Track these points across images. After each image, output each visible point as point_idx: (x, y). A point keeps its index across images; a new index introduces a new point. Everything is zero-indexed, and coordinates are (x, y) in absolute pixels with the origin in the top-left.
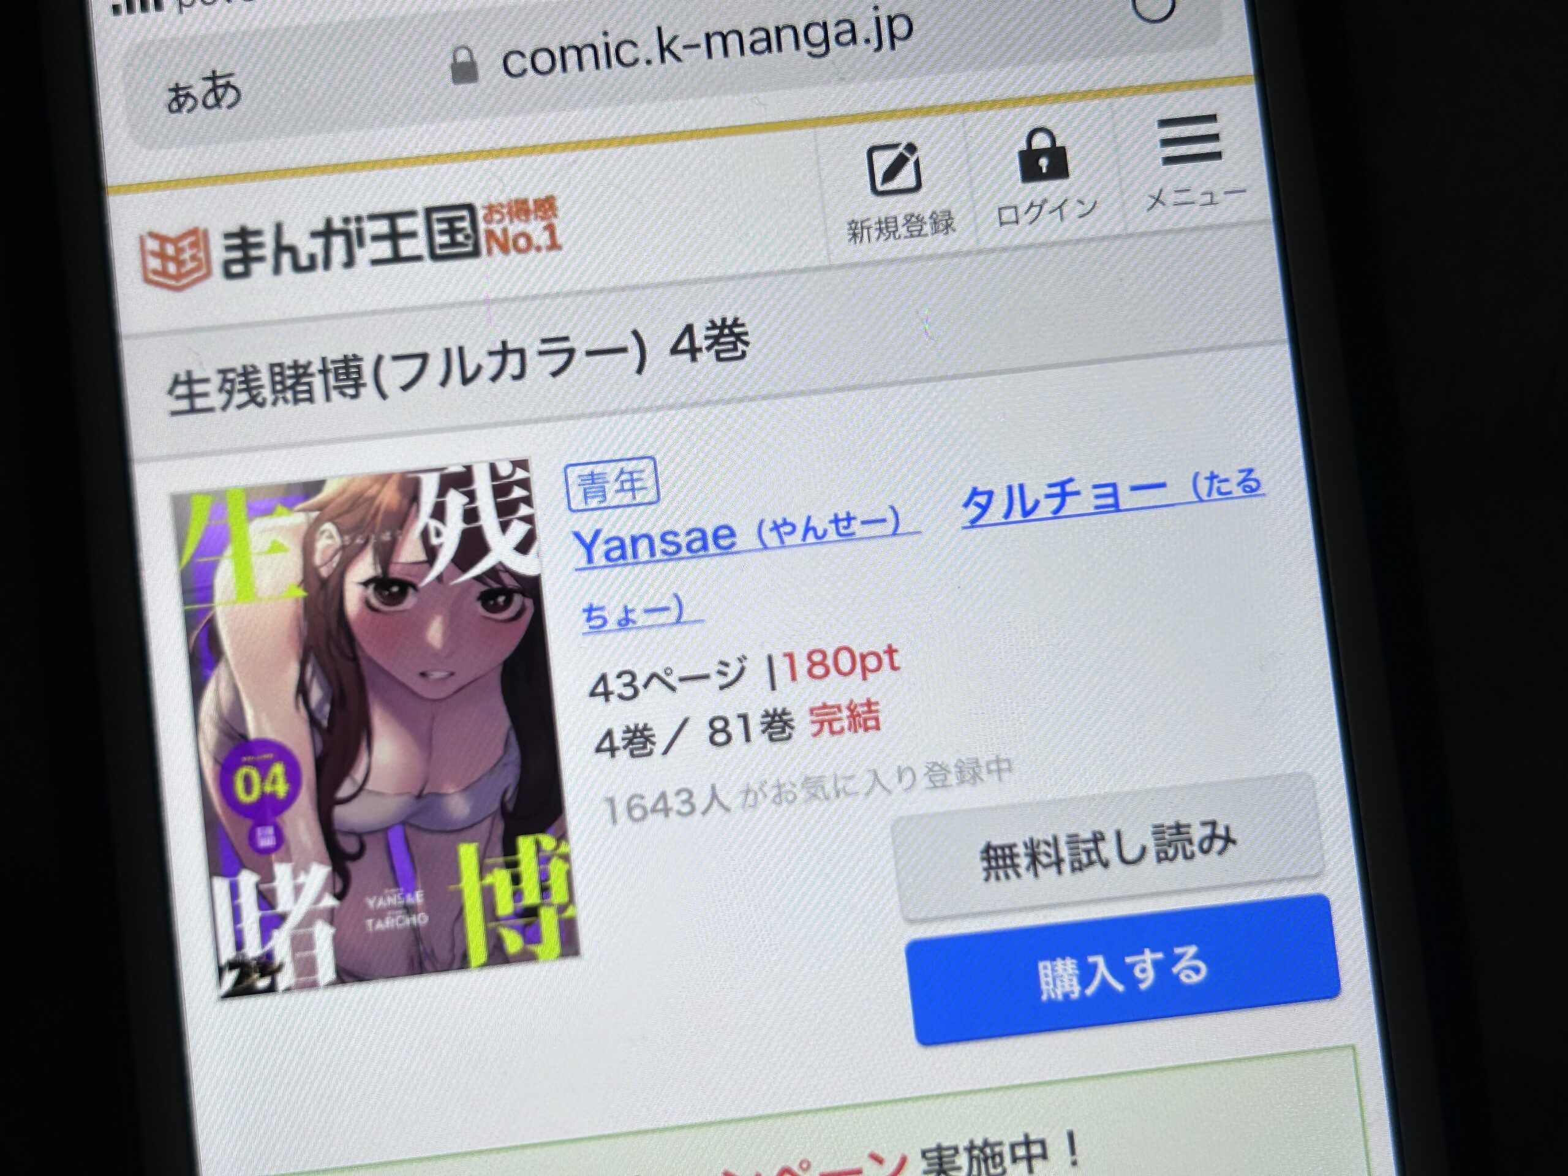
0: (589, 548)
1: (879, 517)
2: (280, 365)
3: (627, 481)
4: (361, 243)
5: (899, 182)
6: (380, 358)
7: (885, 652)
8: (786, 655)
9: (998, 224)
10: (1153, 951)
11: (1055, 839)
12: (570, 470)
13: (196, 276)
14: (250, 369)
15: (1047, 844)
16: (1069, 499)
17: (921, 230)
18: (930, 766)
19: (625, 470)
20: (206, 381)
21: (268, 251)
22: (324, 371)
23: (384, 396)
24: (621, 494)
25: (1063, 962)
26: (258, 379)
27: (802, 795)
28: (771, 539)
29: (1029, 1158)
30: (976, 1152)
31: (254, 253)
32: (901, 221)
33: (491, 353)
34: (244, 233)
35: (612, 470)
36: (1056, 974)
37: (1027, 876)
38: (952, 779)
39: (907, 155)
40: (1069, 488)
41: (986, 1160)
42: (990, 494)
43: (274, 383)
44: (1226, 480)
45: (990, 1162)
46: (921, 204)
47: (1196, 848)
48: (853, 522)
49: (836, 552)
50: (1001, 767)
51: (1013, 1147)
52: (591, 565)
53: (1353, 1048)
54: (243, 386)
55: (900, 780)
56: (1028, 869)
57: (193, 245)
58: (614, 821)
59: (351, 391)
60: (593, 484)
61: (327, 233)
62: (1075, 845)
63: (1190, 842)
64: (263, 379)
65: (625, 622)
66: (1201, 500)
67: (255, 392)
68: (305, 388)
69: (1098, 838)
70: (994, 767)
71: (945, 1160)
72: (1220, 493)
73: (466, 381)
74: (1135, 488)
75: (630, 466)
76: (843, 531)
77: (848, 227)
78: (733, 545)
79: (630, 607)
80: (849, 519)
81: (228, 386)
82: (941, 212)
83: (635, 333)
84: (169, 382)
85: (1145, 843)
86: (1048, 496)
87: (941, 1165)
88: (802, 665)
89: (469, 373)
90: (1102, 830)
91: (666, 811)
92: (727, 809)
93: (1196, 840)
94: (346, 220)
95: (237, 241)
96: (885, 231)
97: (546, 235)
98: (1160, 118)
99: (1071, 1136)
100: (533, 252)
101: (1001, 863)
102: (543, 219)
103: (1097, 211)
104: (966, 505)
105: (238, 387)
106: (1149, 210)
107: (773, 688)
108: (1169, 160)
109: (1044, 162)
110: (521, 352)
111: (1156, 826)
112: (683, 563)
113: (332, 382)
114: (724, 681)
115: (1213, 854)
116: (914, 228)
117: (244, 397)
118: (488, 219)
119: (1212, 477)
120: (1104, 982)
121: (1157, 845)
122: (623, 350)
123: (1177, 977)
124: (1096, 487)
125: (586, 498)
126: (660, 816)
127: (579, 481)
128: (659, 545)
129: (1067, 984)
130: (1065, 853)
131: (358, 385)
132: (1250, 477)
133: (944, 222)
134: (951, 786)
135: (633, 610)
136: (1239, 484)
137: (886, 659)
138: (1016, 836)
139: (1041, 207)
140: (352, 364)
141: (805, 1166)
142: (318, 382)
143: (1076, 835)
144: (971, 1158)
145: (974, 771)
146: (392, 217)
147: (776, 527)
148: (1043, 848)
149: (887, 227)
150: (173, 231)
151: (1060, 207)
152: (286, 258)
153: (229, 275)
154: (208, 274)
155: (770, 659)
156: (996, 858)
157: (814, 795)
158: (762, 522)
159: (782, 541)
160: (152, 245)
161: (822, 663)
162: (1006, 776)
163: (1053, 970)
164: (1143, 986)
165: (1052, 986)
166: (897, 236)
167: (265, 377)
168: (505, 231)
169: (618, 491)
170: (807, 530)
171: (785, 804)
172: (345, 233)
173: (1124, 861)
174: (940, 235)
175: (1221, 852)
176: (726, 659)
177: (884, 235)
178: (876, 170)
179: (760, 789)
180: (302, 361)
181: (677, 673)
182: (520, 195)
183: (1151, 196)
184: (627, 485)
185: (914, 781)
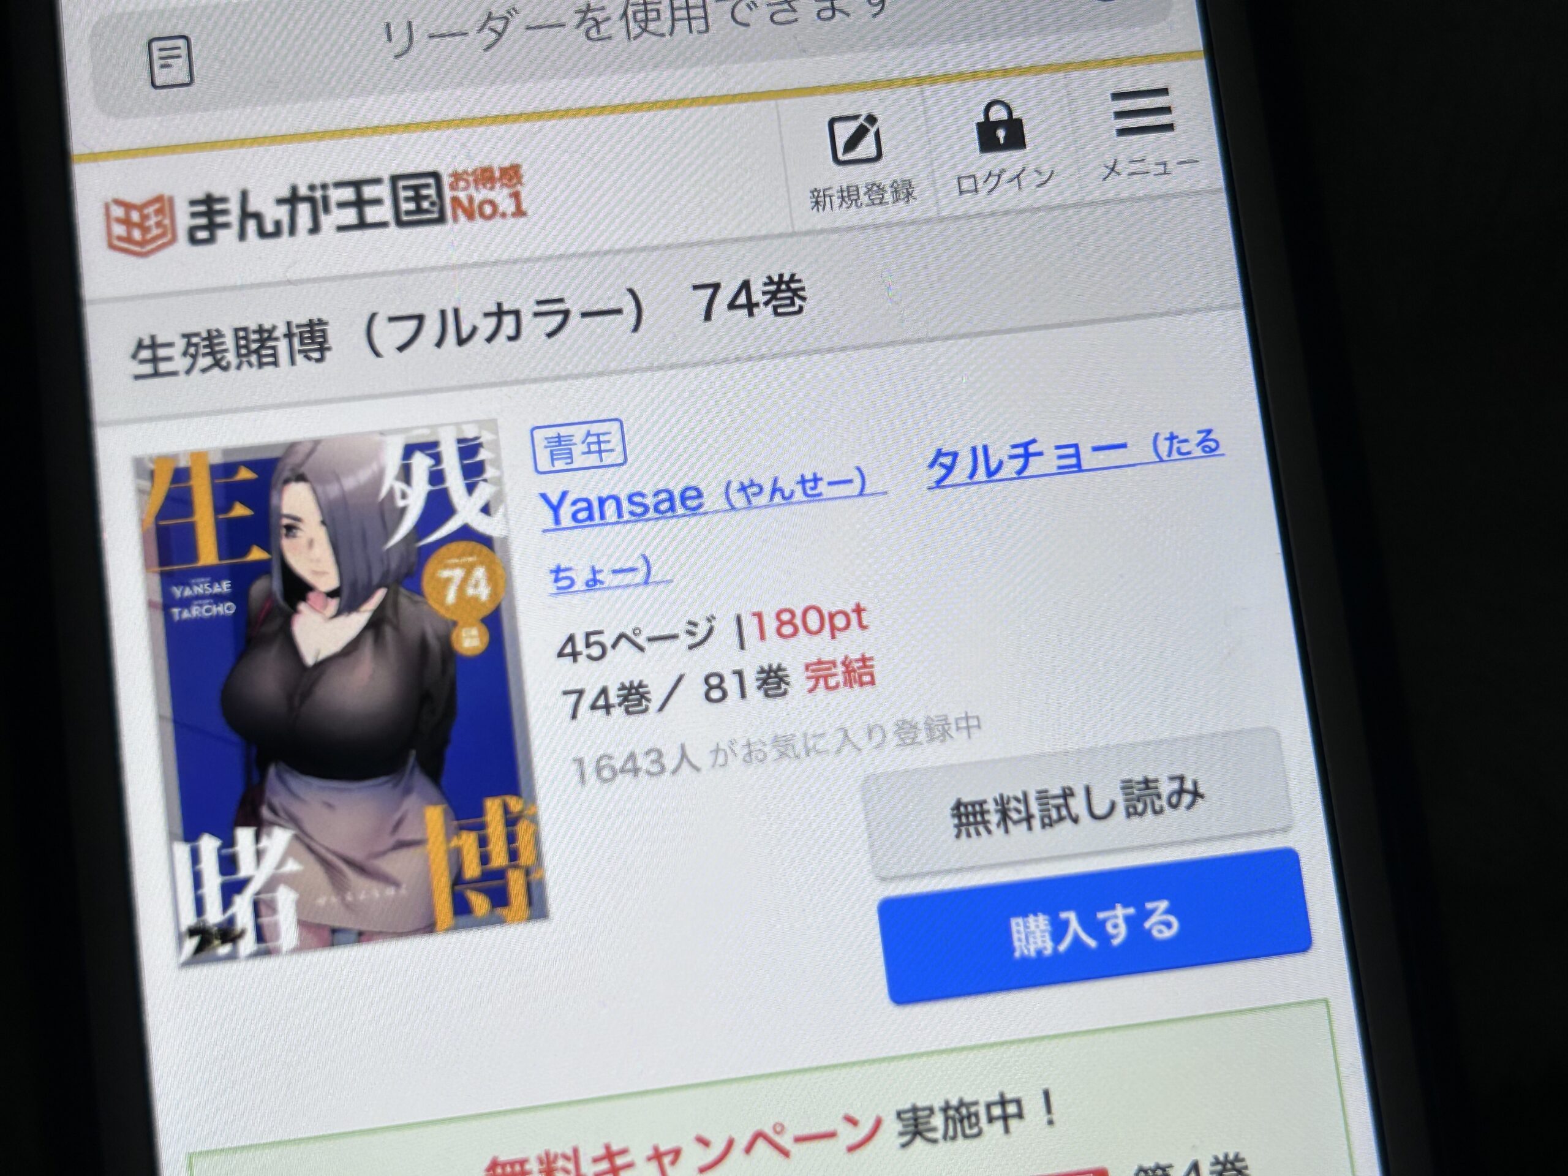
0: (556, 509)
1: (845, 478)
2: (245, 329)
3: (593, 443)
4: (327, 209)
5: (859, 152)
7: (854, 611)
8: (754, 614)
9: (957, 192)
10: (1126, 905)
11: (1025, 795)
12: (536, 433)
13: (160, 242)
14: (215, 334)
15: (1018, 800)
16: (1031, 459)
17: (882, 198)
18: (899, 724)
19: (591, 433)
20: (170, 345)
21: (234, 218)
22: (289, 335)
24: (588, 457)
25: (1036, 918)
26: (222, 343)
27: (773, 754)
28: (739, 500)
29: (1005, 1118)
30: (951, 1113)
31: (220, 219)
32: (862, 190)
34: (209, 200)
35: (579, 432)
36: (1028, 930)
37: (998, 832)
38: (922, 737)
39: (867, 125)
40: (1032, 449)
41: (961, 1121)
42: (955, 455)
43: (238, 347)
44: (1186, 441)
45: (966, 1123)
46: (881, 173)
47: (1164, 803)
48: (820, 483)
49: (805, 513)
50: (970, 724)
51: (989, 1106)
52: (558, 527)
54: (208, 350)
55: (870, 737)
56: (998, 825)
57: (158, 212)
58: (583, 780)
59: (316, 355)
60: (560, 446)
61: (293, 199)
62: (1045, 801)
63: (1159, 797)
64: (227, 343)
65: (593, 583)
66: (1161, 460)
67: (219, 356)
68: (270, 352)
69: (1067, 794)
70: (963, 724)
71: (921, 1121)
72: (1180, 453)
74: (1096, 449)
75: (595, 428)
76: (809, 492)
77: (811, 195)
78: (700, 506)
79: (597, 568)
80: (816, 480)
81: (192, 350)
82: (903, 181)
84: (132, 348)
85: (1113, 797)
86: (1012, 457)
87: (916, 1126)
88: (771, 625)
90: (1071, 785)
91: (636, 771)
92: (697, 769)
93: (1165, 796)
94: (312, 188)
95: (202, 208)
96: (847, 199)
97: (512, 201)
98: (1113, 91)
99: (1047, 1094)
100: (498, 220)
101: (971, 819)
102: (508, 186)
103: (1053, 180)
104: (931, 466)
105: (202, 350)
106: (1105, 178)
107: (742, 647)
108: (1122, 132)
109: (1001, 134)
111: (1124, 782)
112: (650, 523)
113: (297, 345)
114: (692, 640)
115: (1182, 808)
116: (875, 197)
117: (208, 361)
118: (453, 187)
119: (1172, 438)
120: (1077, 939)
121: (1127, 800)
123: (1149, 931)
124: (1058, 447)
125: (553, 460)
126: (631, 775)
127: (545, 443)
128: (626, 506)
129: (1039, 940)
130: (1035, 808)
131: (323, 349)
132: (1207, 438)
133: (905, 191)
134: (920, 743)
135: (601, 571)
136: (1198, 445)
137: (854, 617)
138: (987, 792)
139: (999, 176)
140: (317, 328)
141: (778, 1129)
142: (282, 346)
143: (1046, 791)
144: (947, 1119)
145: (943, 726)
146: (357, 185)
147: (743, 488)
148: (1013, 804)
149: (849, 196)
150: (136, 198)
151: (1018, 176)
152: (251, 225)
153: (193, 241)
154: (174, 240)
155: (739, 619)
156: (967, 816)
157: (783, 754)
158: (729, 484)
159: (749, 502)
160: (118, 212)
161: (791, 622)
162: (975, 733)
163: (1026, 927)
165: (1024, 943)
166: (859, 204)
167: (229, 342)
169: (584, 453)
170: (774, 490)
171: (754, 761)
172: (311, 200)
173: (1093, 816)
174: (901, 203)
175: (1190, 807)
176: (696, 619)
177: (846, 202)
178: (837, 140)
179: (730, 747)
180: (267, 326)
181: (647, 632)
182: (486, 163)
183: (1107, 167)
184: (594, 448)
185: (884, 737)
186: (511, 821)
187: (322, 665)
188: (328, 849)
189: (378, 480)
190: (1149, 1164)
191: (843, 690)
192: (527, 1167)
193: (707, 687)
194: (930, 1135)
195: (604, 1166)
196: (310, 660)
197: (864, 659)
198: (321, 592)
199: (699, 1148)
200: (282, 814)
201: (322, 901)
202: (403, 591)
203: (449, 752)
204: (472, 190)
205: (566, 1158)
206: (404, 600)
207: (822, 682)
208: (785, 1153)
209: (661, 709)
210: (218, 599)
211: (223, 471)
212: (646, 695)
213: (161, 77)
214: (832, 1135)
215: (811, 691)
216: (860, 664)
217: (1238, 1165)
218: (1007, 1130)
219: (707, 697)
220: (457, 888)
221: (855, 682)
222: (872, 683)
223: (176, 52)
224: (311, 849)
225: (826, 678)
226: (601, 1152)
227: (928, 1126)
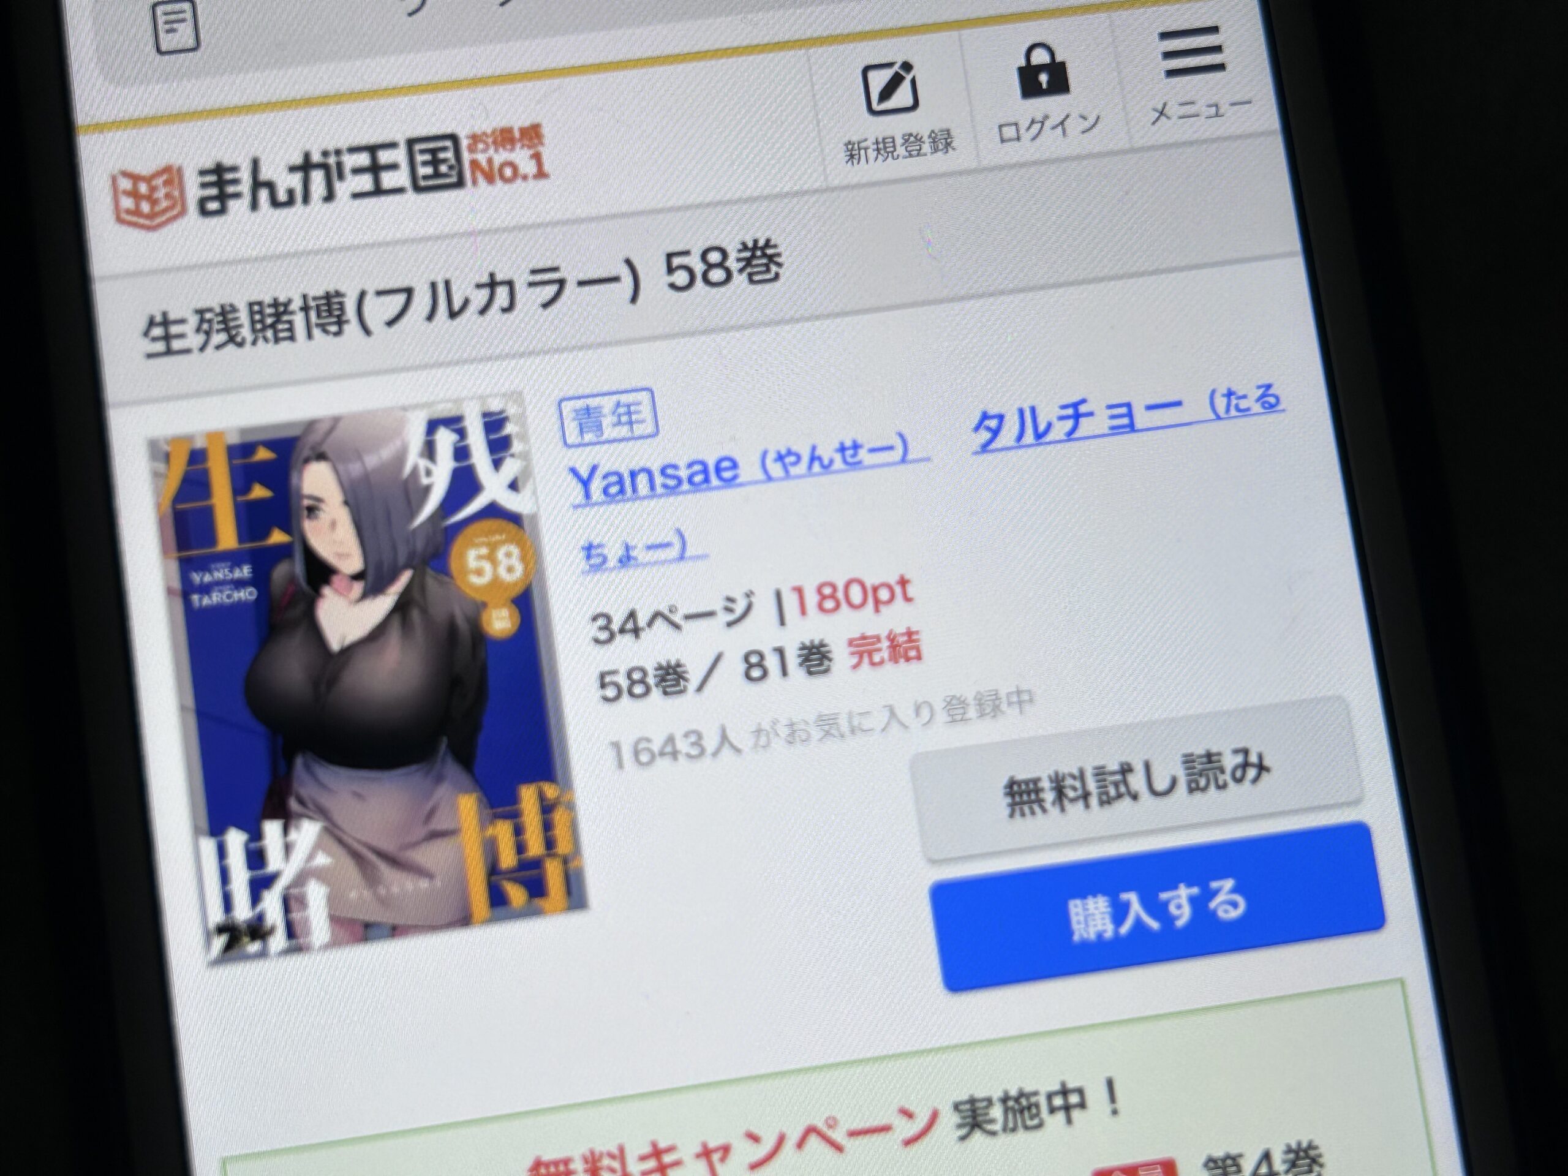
0: (586, 483)
1: (884, 444)
2: (260, 303)
3: (625, 414)
4: (341, 176)
5: (896, 101)
6: (362, 295)
7: (898, 583)
8: (794, 589)
9: (998, 140)
10: (1190, 885)
11: (1082, 771)
12: (564, 405)
13: (168, 215)
14: (228, 308)
15: (1074, 777)
16: (1083, 421)
17: (920, 149)
18: (948, 699)
19: (621, 403)
20: (182, 321)
21: (245, 187)
22: (305, 309)
23: (367, 331)
24: (618, 428)
25: (1095, 900)
26: (236, 319)
27: (816, 734)
28: (776, 470)
29: (1067, 1108)
30: (1011, 1103)
31: (231, 189)
32: (899, 141)
33: (479, 286)
34: (219, 170)
35: (608, 403)
36: (1087, 913)
37: (1054, 811)
38: (972, 713)
39: (902, 73)
40: (1083, 409)
41: (1022, 1111)
42: (1001, 418)
43: (253, 322)
44: (1244, 397)
45: (1026, 1114)
46: (918, 123)
47: (1227, 777)
48: (860, 450)
49: (844, 482)
50: (1022, 699)
51: (1050, 1096)
52: (589, 502)
53: (1402, 982)
54: (222, 326)
55: (918, 714)
56: (1054, 803)
57: (167, 183)
58: (620, 765)
59: (334, 329)
60: (589, 418)
61: (306, 167)
62: (1102, 777)
63: (1223, 771)
64: (242, 318)
65: (626, 560)
66: (1219, 418)
67: (234, 332)
68: (286, 326)
69: (1126, 770)
70: (1015, 699)
71: (979, 1112)
72: (1238, 409)
73: (453, 315)
74: (1150, 408)
75: (625, 398)
76: (850, 460)
77: (845, 148)
78: (735, 477)
79: (632, 543)
80: (856, 447)
81: (205, 326)
82: (942, 131)
83: (629, 262)
84: (143, 324)
85: (1173, 773)
86: (1062, 418)
87: (974, 1117)
88: (812, 599)
89: (457, 306)
90: (1130, 760)
91: (675, 754)
92: (738, 750)
93: (1228, 770)
94: (325, 154)
95: (212, 178)
96: (882, 152)
97: (533, 162)
98: (1161, 30)
99: (1110, 1084)
100: (519, 181)
101: (1025, 797)
102: (529, 147)
103: (1099, 126)
104: (977, 429)
105: (216, 326)
106: (1154, 123)
107: (782, 622)
108: (1171, 73)
109: (1044, 78)
110: (510, 284)
111: (1185, 756)
112: (684, 497)
113: (314, 319)
114: (731, 617)
115: (1247, 783)
116: (914, 148)
117: (222, 337)
118: (472, 149)
119: (1230, 394)
120: (1139, 923)
121: (1189, 775)
122: (615, 279)
123: (1214, 913)
124: (1110, 407)
125: (582, 432)
126: (669, 760)
127: (573, 415)
128: (659, 480)
129: (1099, 922)
130: (1092, 785)
131: (340, 322)
132: (1266, 393)
133: (943, 141)
134: (970, 719)
135: (635, 547)
136: (1258, 400)
137: (898, 590)
138: (1042, 770)
139: (1043, 123)
141: (831, 1122)
142: (299, 320)
143: (1103, 767)
144: (1006, 1111)
145: (994, 703)
146: (372, 150)
148: (1069, 781)
149: (885, 148)
150: (144, 168)
151: (1062, 123)
152: (264, 195)
153: (204, 212)
154: (183, 212)
155: (778, 595)
156: (1021, 795)
157: (828, 734)
158: (765, 454)
159: (787, 471)
160: (125, 184)
161: (833, 596)
162: (1027, 707)
163: (1085, 909)
164: (1180, 923)
165: (1082, 926)
166: (895, 157)
167: (244, 317)
168: (490, 161)
169: (614, 425)
170: (813, 459)
172: (325, 167)
173: (1154, 793)
174: (940, 154)
175: (1255, 780)
176: (732, 595)
177: (882, 155)
178: (871, 89)
179: (773, 728)
180: (282, 299)
181: (683, 610)
182: (504, 123)
183: (1155, 110)
184: (624, 419)
185: (932, 716)
186: (547, 809)
187: (349, 651)
188: (359, 842)
189: (400, 458)
190: (1219, 1153)
191: (889, 667)
192: (572, 1166)
193: (747, 666)
194: (989, 1127)
195: (651, 1164)
196: (335, 645)
197: (909, 634)
198: (345, 575)
199: (748, 1144)
200: (310, 805)
201: (353, 895)
202: (430, 572)
203: (482, 738)
204: (491, 151)
205: (612, 1156)
206: (431, 582)
207: (866, 659)
208: (839, 1148)
209: (700, 689)
210: (239, 584)
211: (241, 451)
212: (684, 675)
213: (167, 42)
214: (885, 1129)
215: (855, 667)
216: (905, 638)
217: (1312, 1153)
218: (1069, 1121)
219: (748, 676)
220: (493, 878)
221: (901, 657)
222: (919, 658)
223: (181, 16)
224: (341, 842)
225: (870, 654)
226: (647, 1149)
227: (987, 1118)
